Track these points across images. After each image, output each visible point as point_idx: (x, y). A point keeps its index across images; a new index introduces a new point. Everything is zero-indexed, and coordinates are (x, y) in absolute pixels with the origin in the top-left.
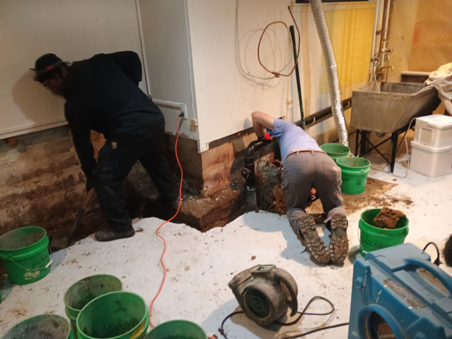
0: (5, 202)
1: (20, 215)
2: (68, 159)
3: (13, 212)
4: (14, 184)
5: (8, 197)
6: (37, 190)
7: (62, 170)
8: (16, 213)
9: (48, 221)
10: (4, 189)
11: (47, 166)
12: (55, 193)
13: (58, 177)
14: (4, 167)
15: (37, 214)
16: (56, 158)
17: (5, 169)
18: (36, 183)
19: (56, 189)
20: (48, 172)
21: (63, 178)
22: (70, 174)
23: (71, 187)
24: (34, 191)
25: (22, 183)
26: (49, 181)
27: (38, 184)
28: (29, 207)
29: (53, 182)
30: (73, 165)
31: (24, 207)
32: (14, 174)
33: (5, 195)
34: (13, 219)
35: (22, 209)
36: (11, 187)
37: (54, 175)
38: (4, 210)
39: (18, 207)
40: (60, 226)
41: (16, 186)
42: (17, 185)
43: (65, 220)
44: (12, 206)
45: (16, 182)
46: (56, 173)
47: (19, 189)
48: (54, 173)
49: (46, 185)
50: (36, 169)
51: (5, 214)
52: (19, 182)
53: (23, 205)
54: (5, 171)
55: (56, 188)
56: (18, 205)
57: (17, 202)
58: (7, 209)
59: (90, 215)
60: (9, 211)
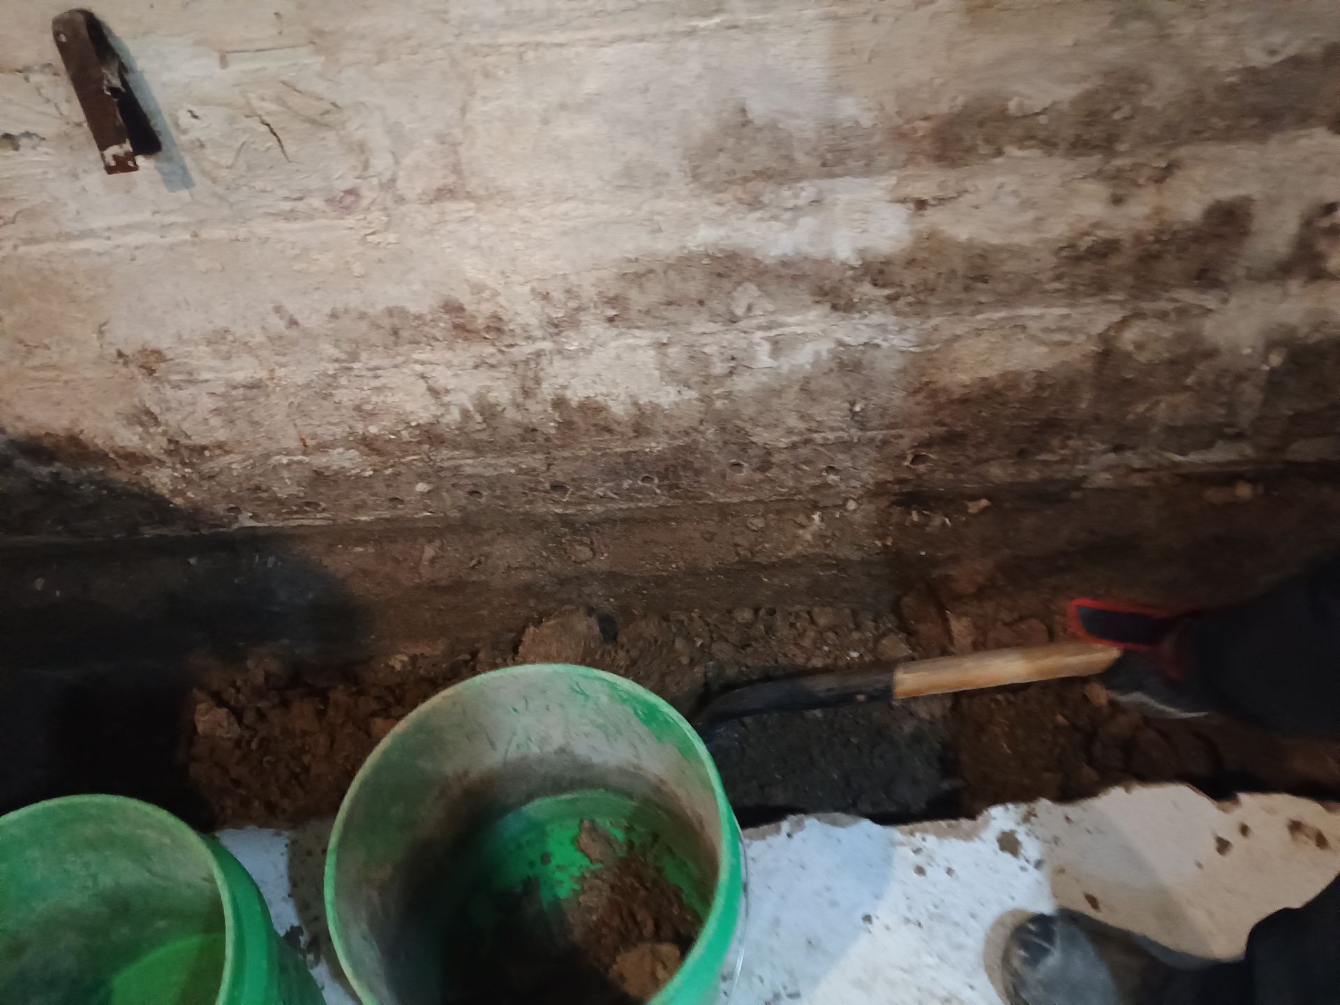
0: (654, 293)
1: (743, 384)
2: (1296, 62)
3: (697, 358)
4: (746, 180)
5: (684, 263)
6: (911, 262)
7: (1183, 152)
8: (719, 368)
9: (917, 459)
10: (662, 204)
11: (1068, 93)
12: (1035, 311)
13: (1117, 201)
14: (691, 33)
15: (857, 408)
16: (1186, 28)
17: (693, 45)
18: (921, 204)
19: (1057, 285)
20: (1048, 144)
21: (1159, 211)
22: (1226, 194)
23: (1187, 296)
24: (887, 262)
25: (808, 191)
26: (1030, 215)
27: (936, 218)
28: (818, 353)
29: (1058, 229)
30: (1305, 119)
31: (777, 347)
32: (758, 109)
33: (666, 246)
34: (693, 394)
35: (763, 357)
36: (720, 204)
37: (1099, 175)
38: (644, 337)
39: (742, 343)
40: (984, 503)
41: (755, 204)
42: (766, 199)
43: (1034, 475)
44: (701, 325)
45: (765, 175)
46: (1118, 162)
47: (776, 225)
48: (1095, 160)
49: (996, 240)
50: (961, 100)
51: (648, 357)
52: (784, 175)
53: (773, 333)
54: (694, 66)
55: (1058, 278)
56: (742, 324)
57: (739, 311)
58: (664, 337)
59: (1215, 495)
60: (672, 351)
